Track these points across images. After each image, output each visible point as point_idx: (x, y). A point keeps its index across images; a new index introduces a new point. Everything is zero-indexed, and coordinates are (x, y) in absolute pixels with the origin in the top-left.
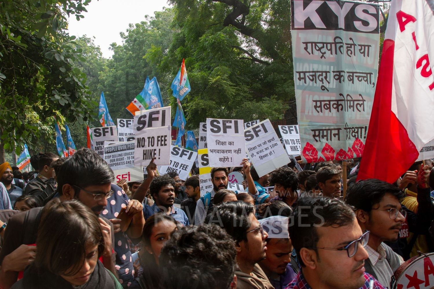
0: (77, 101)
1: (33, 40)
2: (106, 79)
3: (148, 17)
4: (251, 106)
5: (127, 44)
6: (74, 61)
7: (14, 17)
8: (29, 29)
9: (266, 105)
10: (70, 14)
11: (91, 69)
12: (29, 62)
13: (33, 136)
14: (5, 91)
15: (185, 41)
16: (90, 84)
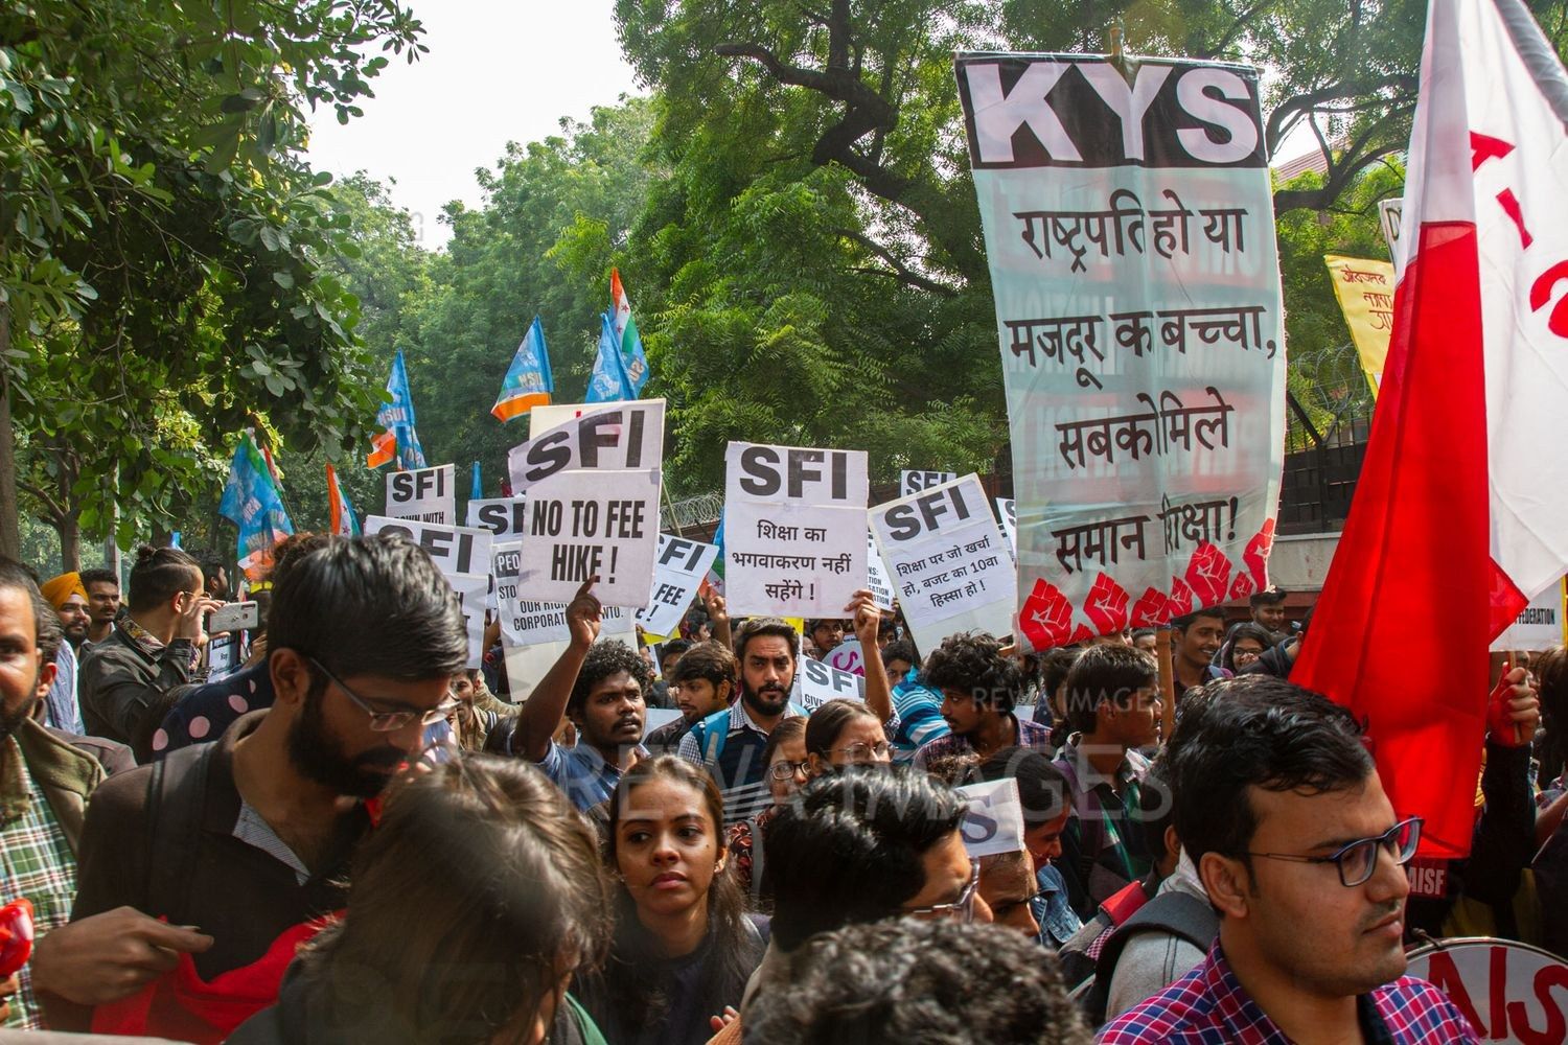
0: (324, 384)
1: (192, 180)
2: (424, 318)
3: (569, 124)
4: (887, 426)
5: (496, 206)
6: (321, 252)
7: (134, 102)
8: (183, 142)
9: (938, 425)
10: (318, 101)
11: (376, 281)
12: (176, 250)
13: (175, 490)
14: (92, 340)
15: (684, 207)
16: (371, 329)
